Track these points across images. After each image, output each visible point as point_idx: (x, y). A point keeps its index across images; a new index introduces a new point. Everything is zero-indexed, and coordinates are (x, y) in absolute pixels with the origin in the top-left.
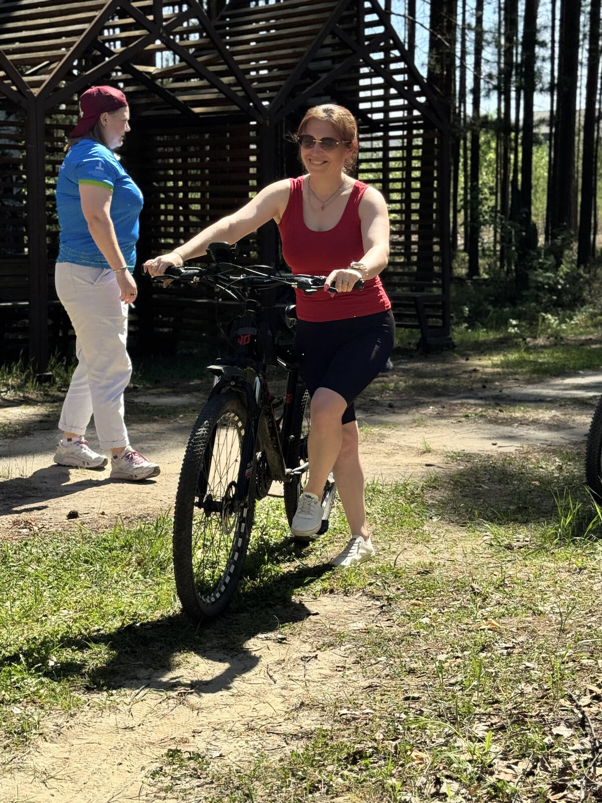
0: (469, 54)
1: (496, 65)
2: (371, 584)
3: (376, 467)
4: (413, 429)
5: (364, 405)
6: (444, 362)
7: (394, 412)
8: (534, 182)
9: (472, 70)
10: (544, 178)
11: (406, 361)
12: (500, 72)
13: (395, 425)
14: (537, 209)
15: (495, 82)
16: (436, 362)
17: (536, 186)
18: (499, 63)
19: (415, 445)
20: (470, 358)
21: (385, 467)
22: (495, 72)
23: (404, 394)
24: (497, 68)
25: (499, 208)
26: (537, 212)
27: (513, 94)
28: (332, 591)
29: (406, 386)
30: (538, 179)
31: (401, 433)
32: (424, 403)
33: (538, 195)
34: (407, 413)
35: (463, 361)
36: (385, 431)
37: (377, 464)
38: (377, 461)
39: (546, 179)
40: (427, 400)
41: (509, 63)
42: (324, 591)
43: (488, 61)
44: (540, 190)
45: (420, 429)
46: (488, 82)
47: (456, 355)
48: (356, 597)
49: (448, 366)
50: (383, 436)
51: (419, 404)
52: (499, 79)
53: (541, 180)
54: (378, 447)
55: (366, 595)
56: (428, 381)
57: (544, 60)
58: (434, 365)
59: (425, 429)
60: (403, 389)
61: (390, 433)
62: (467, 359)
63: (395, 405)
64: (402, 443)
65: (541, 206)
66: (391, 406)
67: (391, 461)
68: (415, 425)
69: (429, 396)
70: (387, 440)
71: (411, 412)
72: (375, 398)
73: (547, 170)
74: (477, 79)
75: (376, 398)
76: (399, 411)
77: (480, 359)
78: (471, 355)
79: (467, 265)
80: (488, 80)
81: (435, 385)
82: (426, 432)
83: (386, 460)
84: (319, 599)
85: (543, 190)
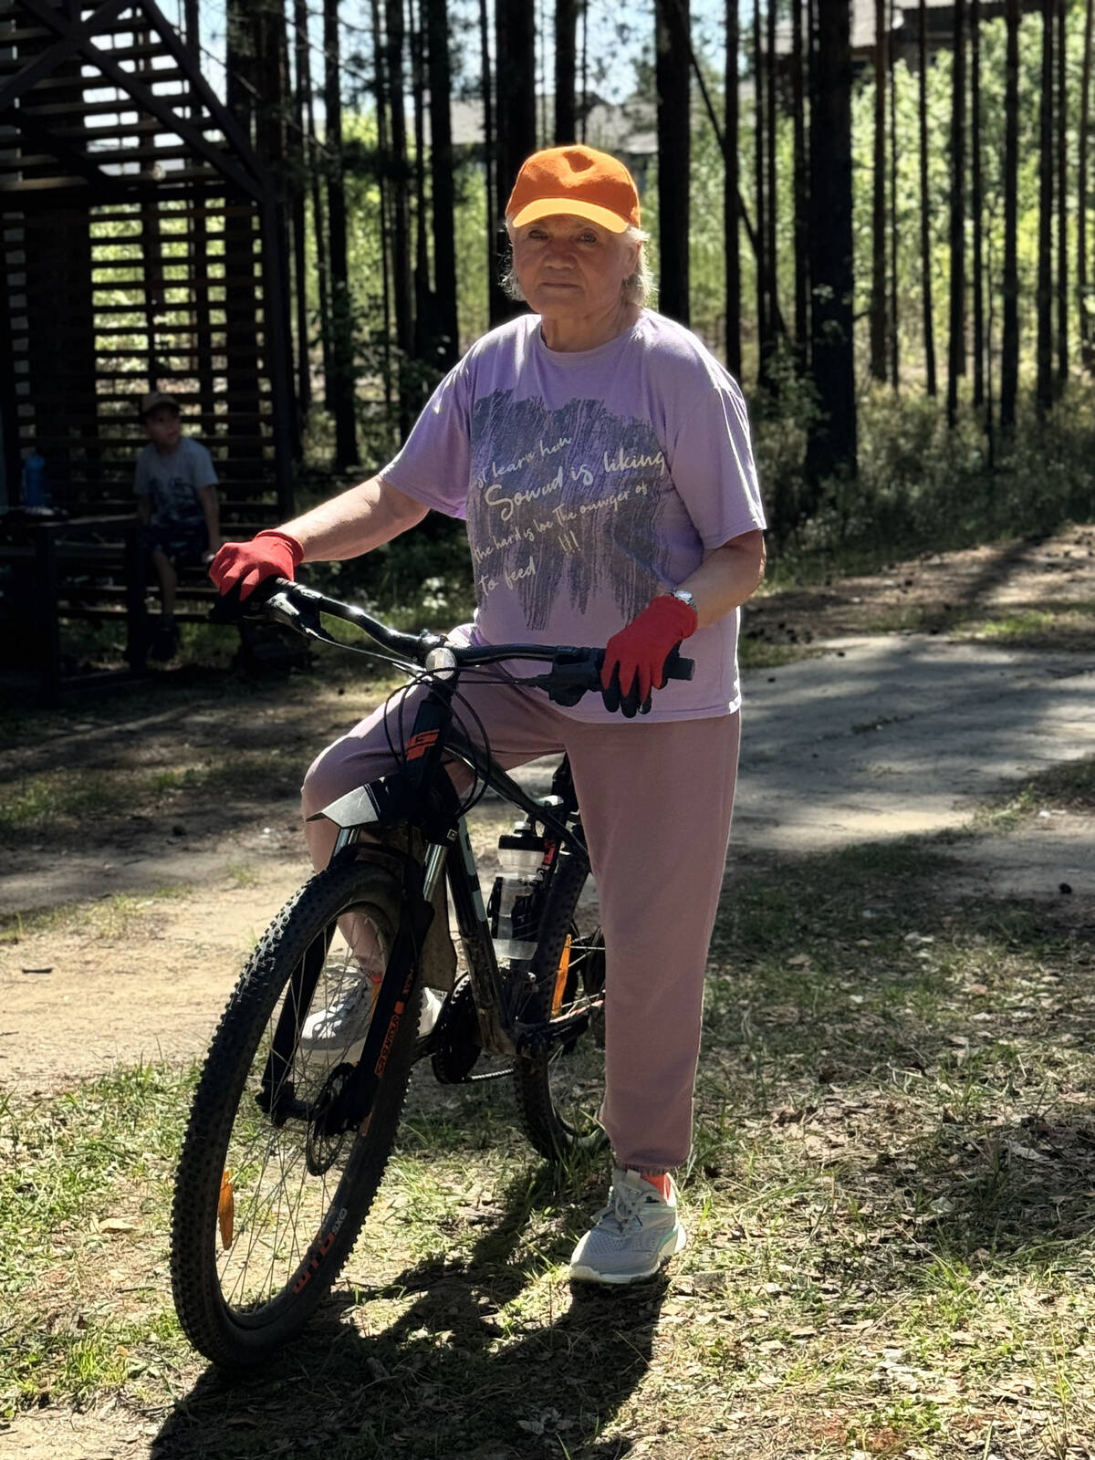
0: (314, 13)
1: (368, 37)
2: (135, 1375)
3: (146, 1012)
4: (227, 896)
5: (119, 832)
6: (290, 702)
7: (186, 849)
8: (460, 253)
9: (321, 47)
10: (479, 240)
11: (209, 702)
12: (379, 52)
13: (190, 884)
14: (469, 309)
15: (369, 74)
16: (273, 703)
17: (464, 261)
18: (376, 32)
19: (233, 941)
20: (347, 688)
21: (166, 1010)
22: (367, 52)
23: (207, 797)
24: (371, 42)
25: (393, 331)
26: (469, 315)
27: (409, 103)
28: (44, 1401)
29: (211, 775)
30: (469, 246)
31: (203, 908)
32: (250, 819)
33: (470, 281)
34: (214, 850)
35: (332, 697)
36: (167, 907)
37: (148, 1003)
38: (150, 994)
39: (485, 245)
40: (259, 810)
41: (395, 30)
42: (26, 1401)
43: (351, 29)
44: (473, 268)
45: (244, 893)
46: (354, 75)
47: (315, 682)
48: (102, 1413)
49: (299, 711)
50: (163, 920)
51: (241, 823)
52: (378, 66)
53: (475, 247)
54: (153, 952)
55: (126, 1406)
56: (257, 756)
57: (467, 27)
58: (271, 712)
59: (255, 894)
60: (206, 783)
61: (178, 910)
62: (341, 692)
63: (188, 828)
64: (205, 938)
65: (477, 302)
66: (178, 832)
67: (178, 991)
68: (233, 882)
69: (262, 797)
70: (171, 931)
71: (222, 847)
72: (144, 813)
73: (484, 224)
74: (332, 67)
75: (146, 812)
76: (197, 845)
77: (368, 690)
78: (349, 680)
79: (333, 441)
80: (353, 69)
81: (274, 767)
82: (257, 904)
83: (171, 990)
84: (14, 1426)
85: (480, 269)
